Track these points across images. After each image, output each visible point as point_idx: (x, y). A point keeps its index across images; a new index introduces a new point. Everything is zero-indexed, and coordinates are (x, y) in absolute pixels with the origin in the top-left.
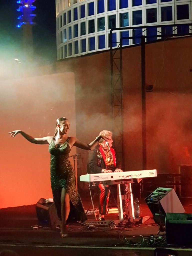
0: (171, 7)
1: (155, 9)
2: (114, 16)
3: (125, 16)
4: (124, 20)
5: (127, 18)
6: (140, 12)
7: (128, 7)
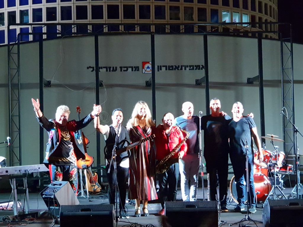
0: (71, 7)
1: (55, 8)
2: (15, 12)
3: (25, 13)
4: (24, 16)
5: (27, 15)
6: (40, 10)
7: (28, 4)
